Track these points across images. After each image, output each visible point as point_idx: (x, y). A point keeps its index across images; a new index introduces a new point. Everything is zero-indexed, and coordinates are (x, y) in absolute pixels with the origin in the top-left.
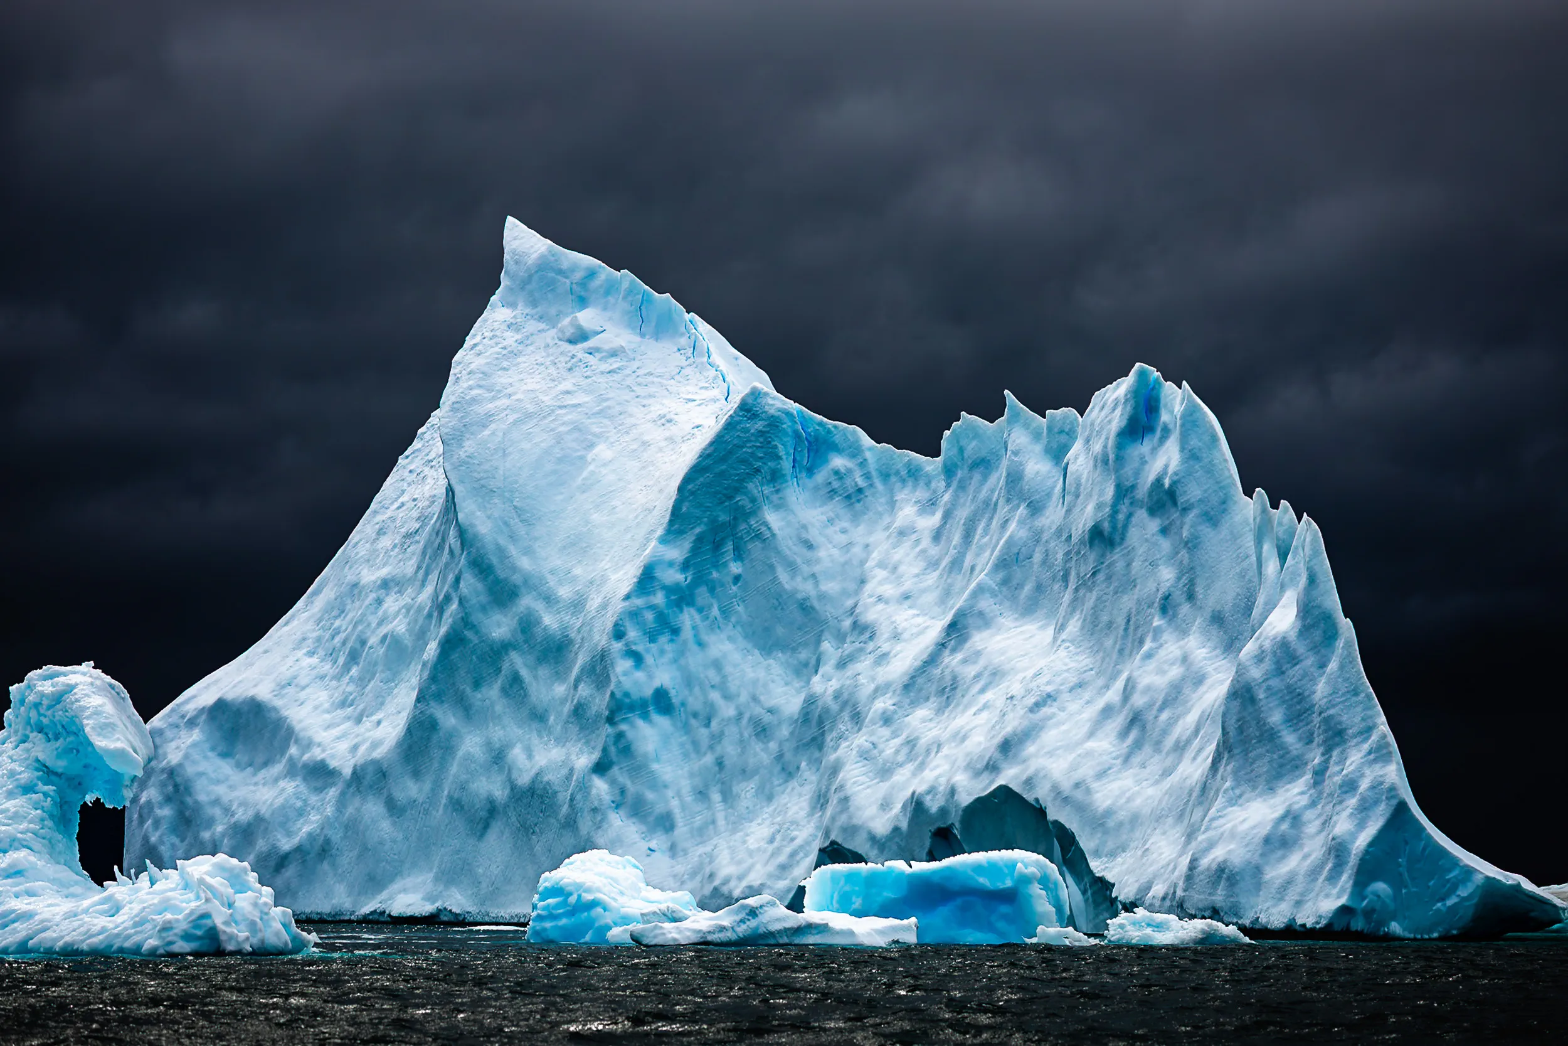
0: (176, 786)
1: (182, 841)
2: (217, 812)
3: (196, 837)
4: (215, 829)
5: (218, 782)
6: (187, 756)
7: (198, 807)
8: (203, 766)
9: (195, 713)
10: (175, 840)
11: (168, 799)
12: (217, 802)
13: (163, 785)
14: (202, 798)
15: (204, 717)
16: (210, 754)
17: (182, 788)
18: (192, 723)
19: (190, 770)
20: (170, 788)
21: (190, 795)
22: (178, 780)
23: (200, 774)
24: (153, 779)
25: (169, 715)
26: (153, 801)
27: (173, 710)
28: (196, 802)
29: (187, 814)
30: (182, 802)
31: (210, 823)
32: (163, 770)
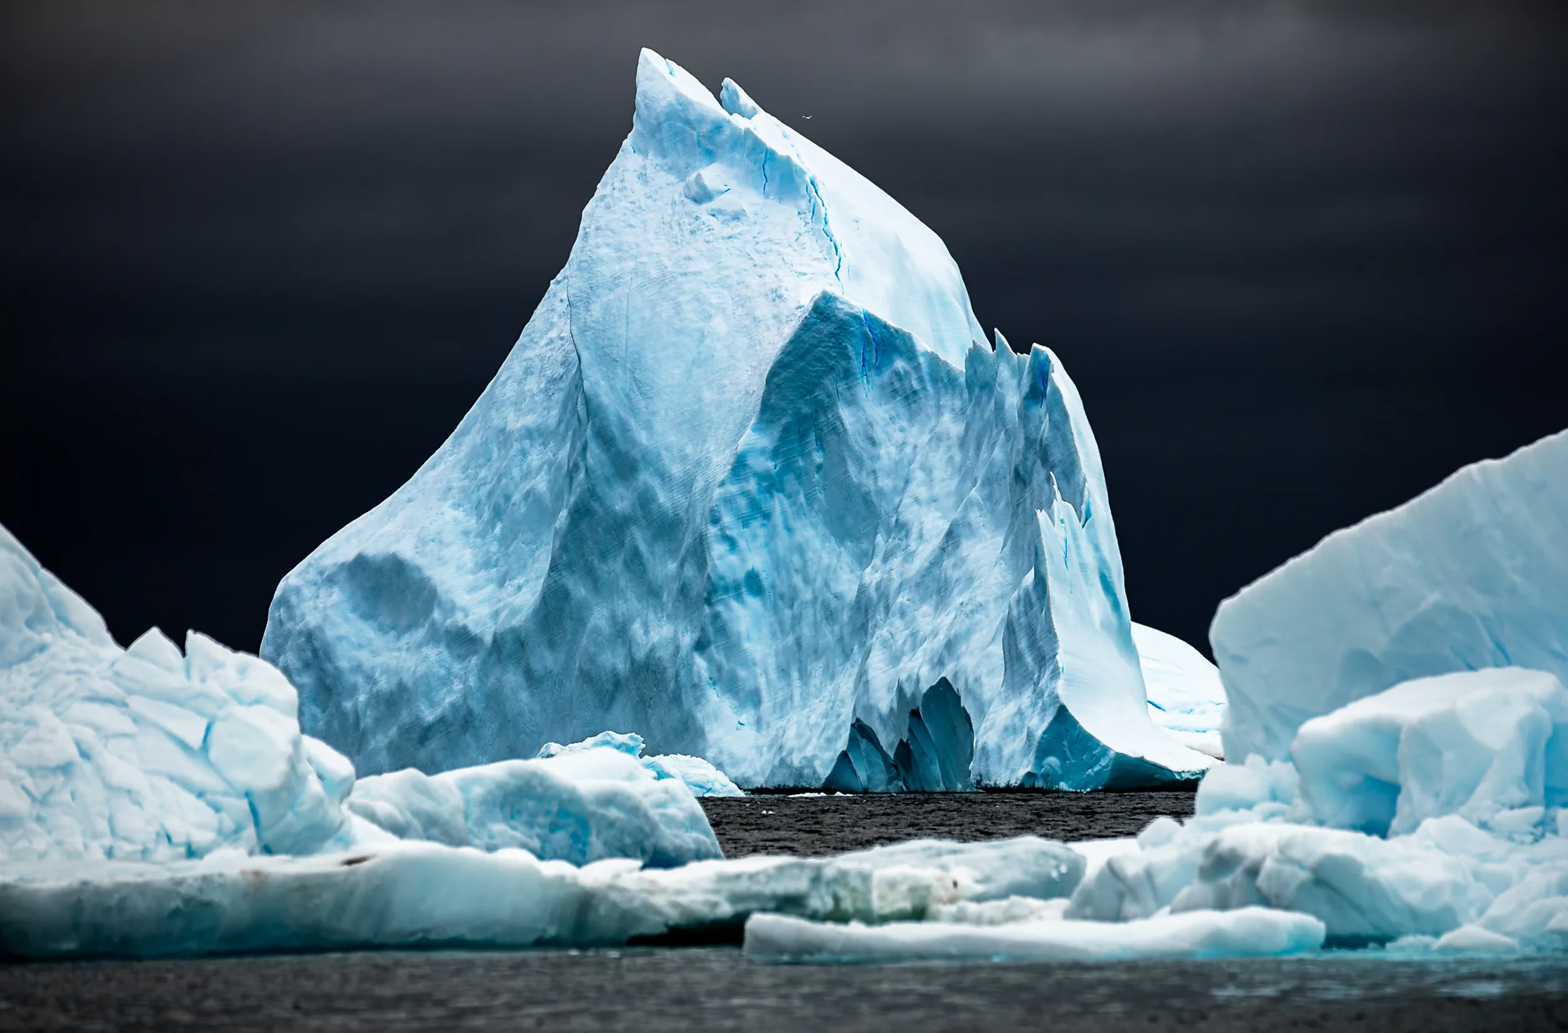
0: (315, 651)
1: (324, 711)
2: (360, 680)
3: (338, 706)
4: (357, 699)
5: (360, 647)
6: (325, 618)
7: (338, 674)
8: (344, 629)
9: (334, 569)
10: (316, 710)
11: (307, 665)
12: (358, 668)
13: (300, 649)
14: (343, 664)
15: (344, 574)
16: (352, 616)
17: (321, 653)
18: (330, 580)
19: (330, 634)
20: (309, 654)
21: (330, 661)
22: (317, 644)
23: (340, 638)
24: (290, 643)
25: (306, 571)
26: (291, 667)
27: (310, 565)
28: (337, 669)
29: (328, 681)
30: (322, 670)
31: (353, 691)
32: (300, 633)
